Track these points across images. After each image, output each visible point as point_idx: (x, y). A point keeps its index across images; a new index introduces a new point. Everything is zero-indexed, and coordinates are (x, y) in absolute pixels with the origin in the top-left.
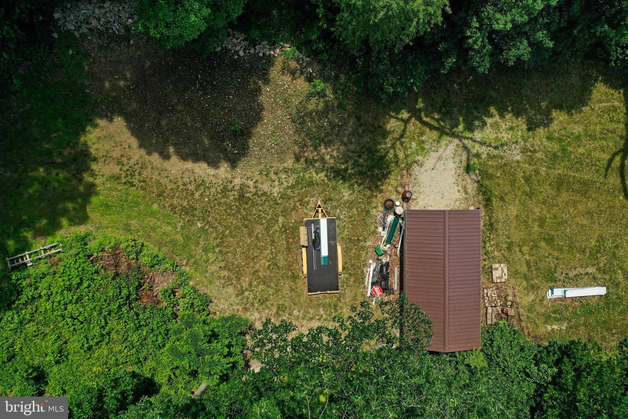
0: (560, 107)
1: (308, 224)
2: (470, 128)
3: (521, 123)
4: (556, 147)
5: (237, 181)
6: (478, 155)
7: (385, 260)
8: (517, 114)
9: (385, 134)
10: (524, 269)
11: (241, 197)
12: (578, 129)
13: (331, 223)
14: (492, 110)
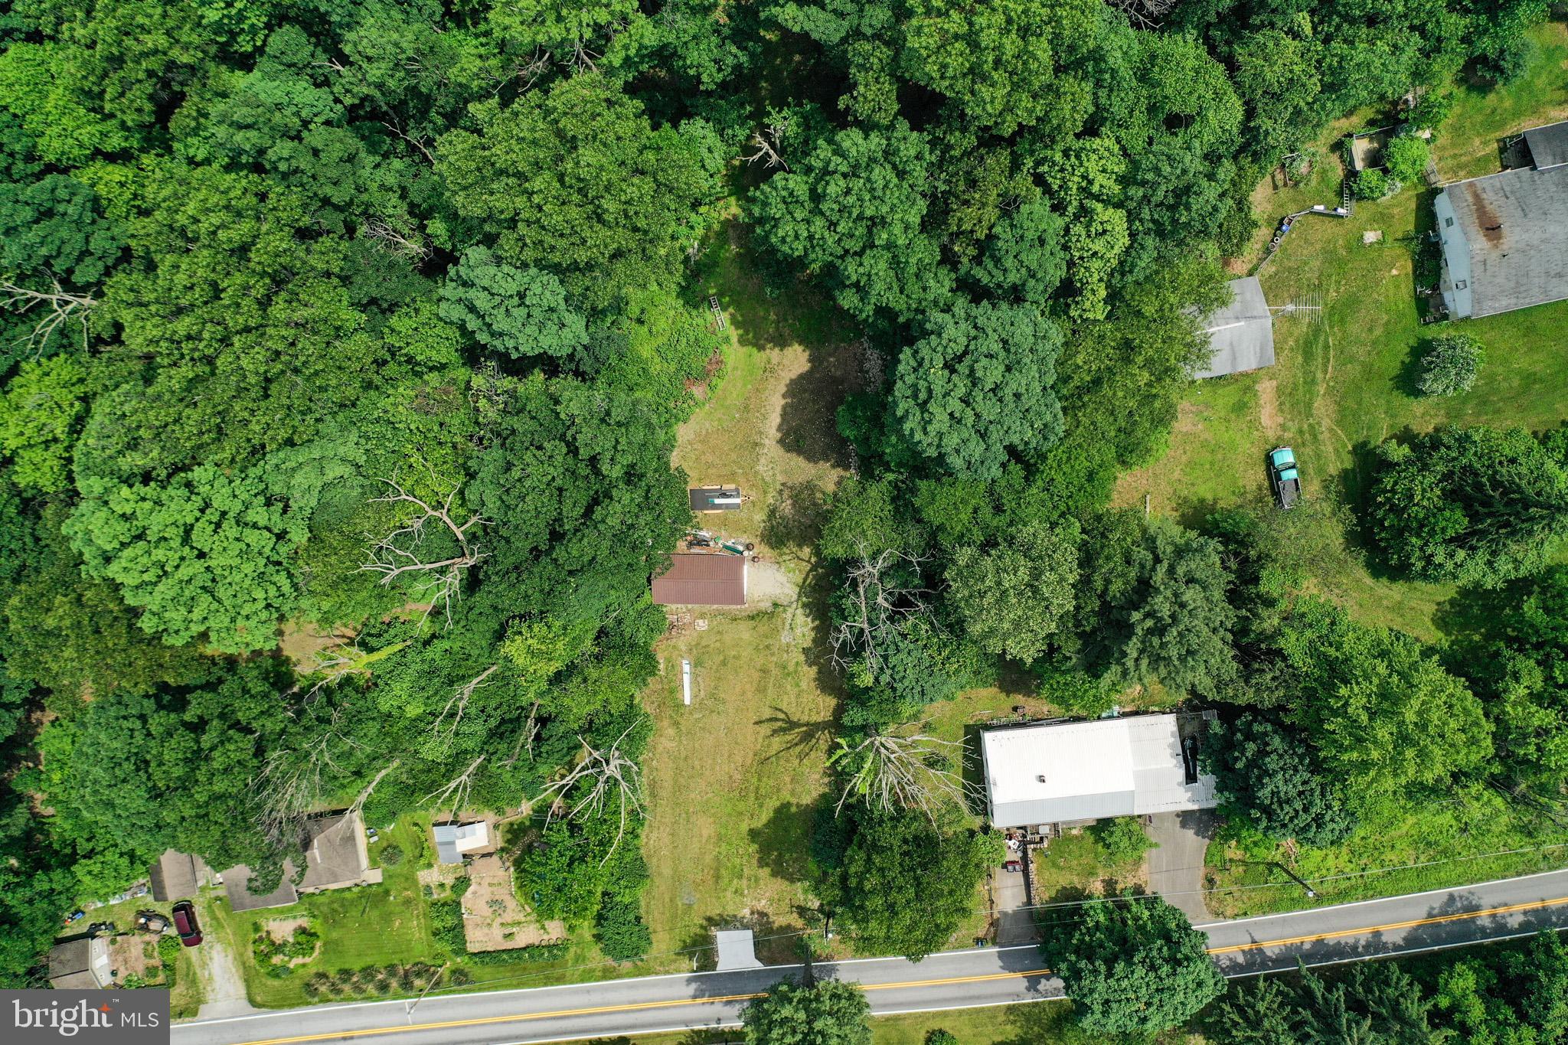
0: (819, 672)
1: (737, 490)
2: (804, 606)
3: (808, 643)
4: (791, 669)
5: (767, 442)
6: (785, 611)
7: (711, 544)
8: (814, 641)
9: (800, 546)
10: (704, 643)
11: (756, 444)
12: (804, 685)
13: (738, 506)
14: (817, 623)
